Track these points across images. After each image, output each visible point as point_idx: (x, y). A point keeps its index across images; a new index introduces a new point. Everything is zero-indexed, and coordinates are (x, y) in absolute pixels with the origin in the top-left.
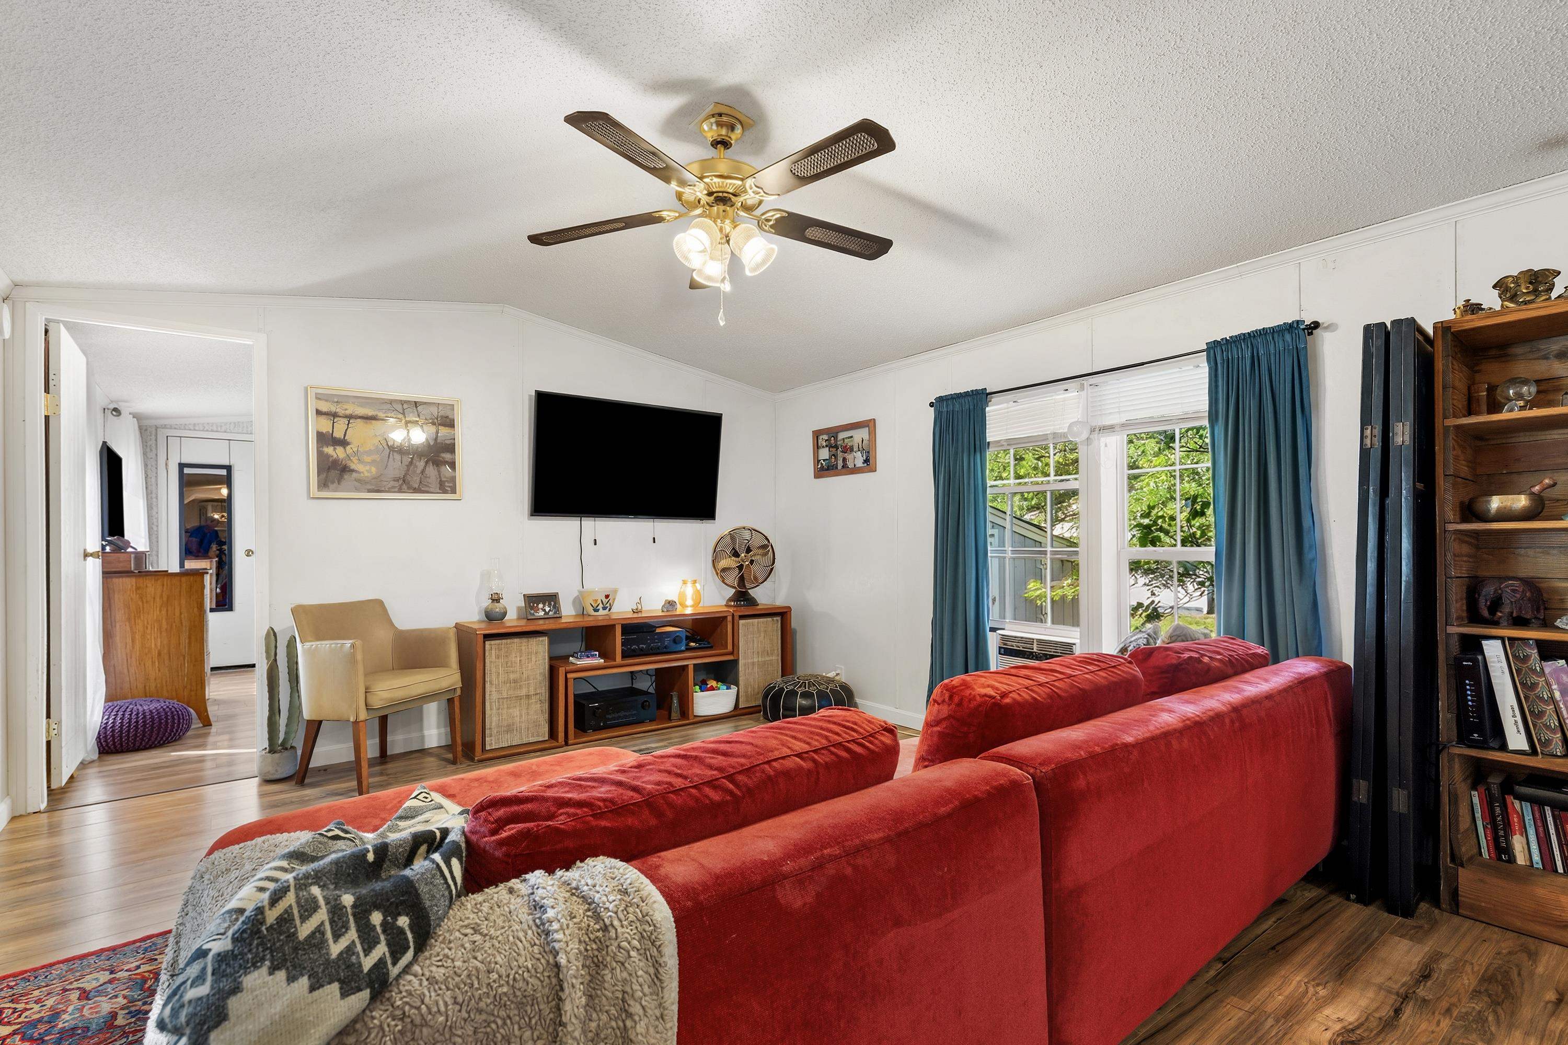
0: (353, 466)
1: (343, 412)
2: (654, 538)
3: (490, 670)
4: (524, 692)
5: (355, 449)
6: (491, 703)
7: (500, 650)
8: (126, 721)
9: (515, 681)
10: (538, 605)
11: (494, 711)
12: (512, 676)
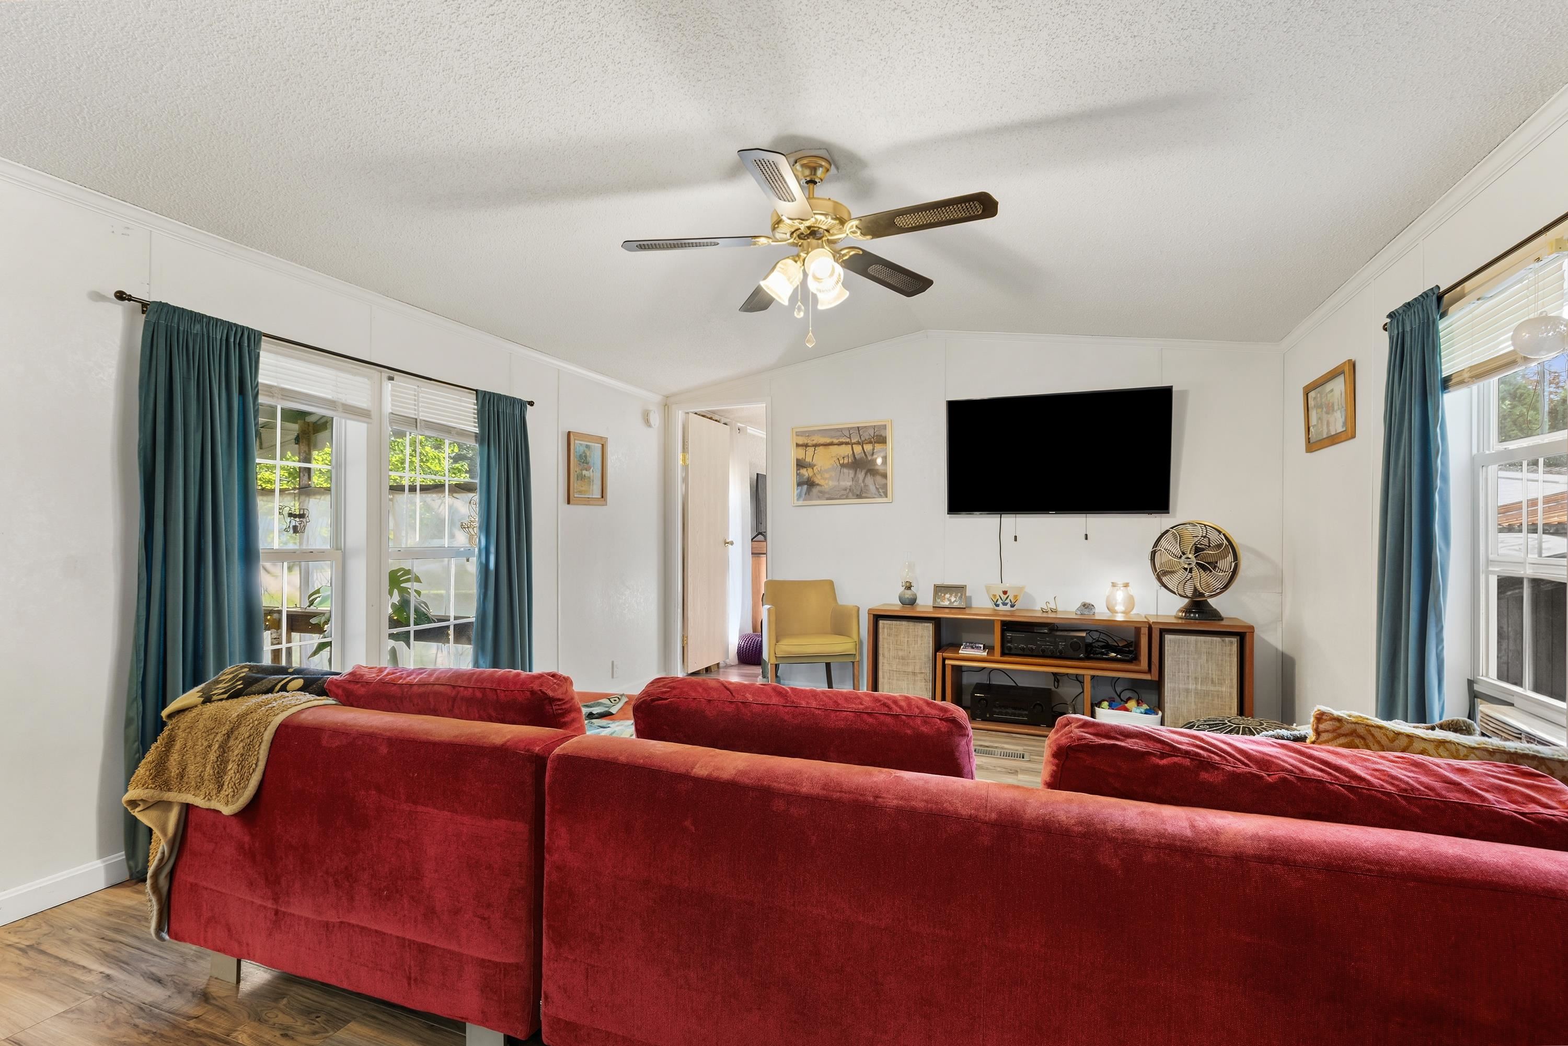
0: (817, 481)
1: (811, 442)
2: (1086, 535)
3: (883, 645)
4: (910, 669)
5: (819, 469)
6: (883, 672)
7: (891, 629)
8: (749, 645)
9: (903, 658)
10: (945, 595)
11: (886, 680)
12: (901, 653)
